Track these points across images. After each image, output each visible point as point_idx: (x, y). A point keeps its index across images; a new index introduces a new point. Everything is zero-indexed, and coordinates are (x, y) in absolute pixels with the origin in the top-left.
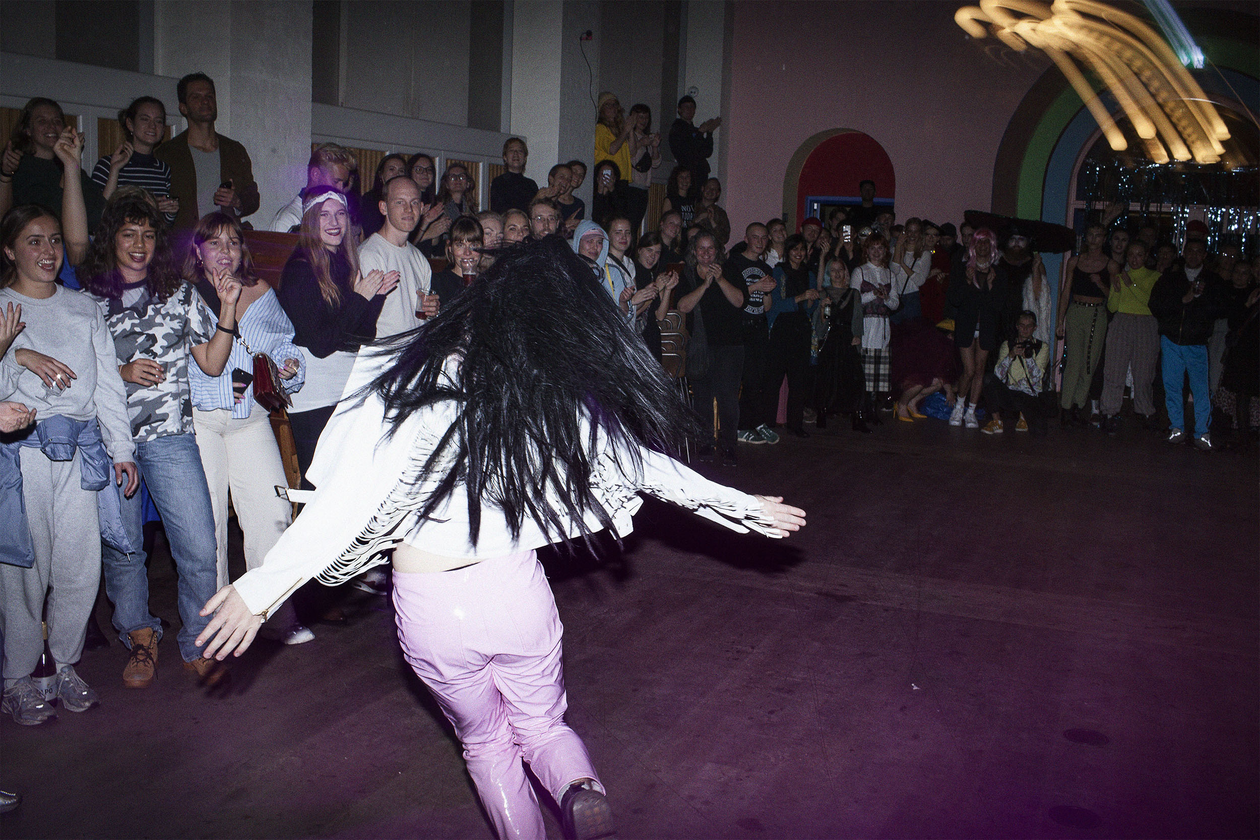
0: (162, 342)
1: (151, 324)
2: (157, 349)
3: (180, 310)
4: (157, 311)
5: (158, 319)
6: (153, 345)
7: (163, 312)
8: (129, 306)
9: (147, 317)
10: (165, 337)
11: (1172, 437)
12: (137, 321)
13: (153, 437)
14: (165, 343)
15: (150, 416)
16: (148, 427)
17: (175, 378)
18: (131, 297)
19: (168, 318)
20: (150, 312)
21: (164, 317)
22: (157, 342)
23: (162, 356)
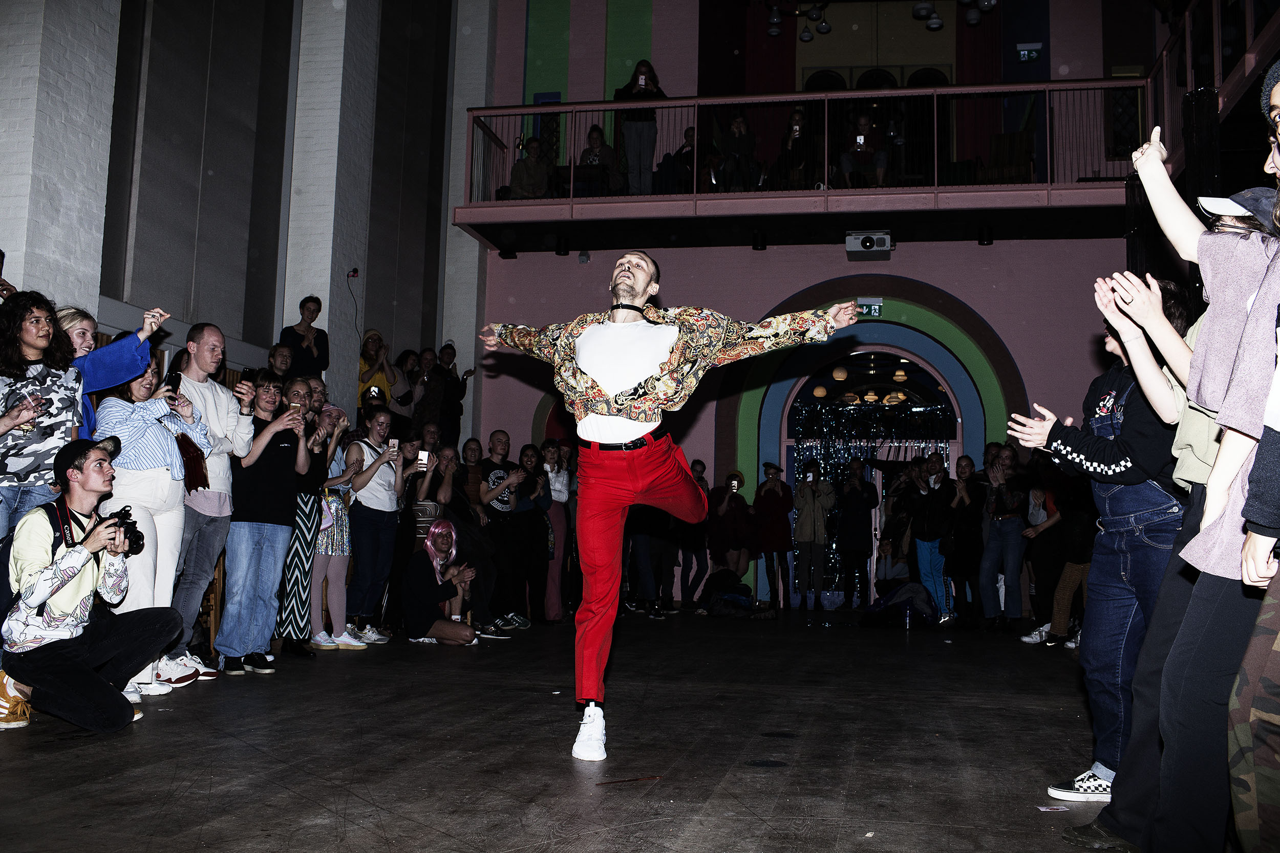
0: (57, 404)
1: (49, 390)
2: (53, 410)
3: (72, 384)
4: (54, 383)
5: (55, 388)
6: (50, 407)
7: (58, 383)
8: (32, 376)
9: (46, 386)
10: (60, 400)
11: (942, 621)
12: (38, 388)
13: (41, 482)
14: (60, 405)
15: (39, 465)
16: (36, 474)
17: (63, 435)
18: (34, 371)
19: (63, 388)
20: (49, 382)
21: (59, 387)
22: (53, 404)
23: (56, 416)
